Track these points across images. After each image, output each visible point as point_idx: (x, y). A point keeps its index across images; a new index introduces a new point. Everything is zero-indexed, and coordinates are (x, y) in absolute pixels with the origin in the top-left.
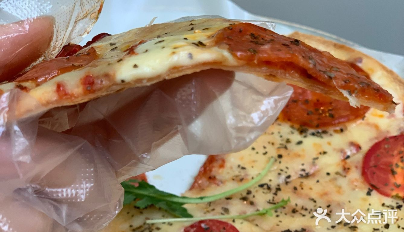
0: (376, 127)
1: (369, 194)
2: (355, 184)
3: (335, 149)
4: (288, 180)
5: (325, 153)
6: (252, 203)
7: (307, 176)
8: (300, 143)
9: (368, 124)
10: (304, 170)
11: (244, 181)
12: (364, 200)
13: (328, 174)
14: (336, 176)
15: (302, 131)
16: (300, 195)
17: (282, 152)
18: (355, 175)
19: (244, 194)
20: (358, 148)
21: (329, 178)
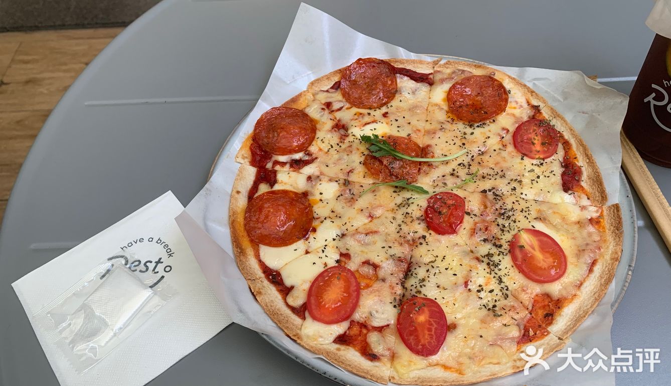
0: (514, 115)
1: (522, 159)
2: (513, 154)
3: (494, 134)
4: (472, 158)
5: (489, 137)
6: (458, 177)
7: (483, 153)
8: (472, 134)
9: (508, 114)
10: (479, 150)
11: (449, 163)
12: (520, 163)
13: (495, 150)
14: (500, 151)
15: (471, 126)
16: (483, 167)
17: (464, 141)
18: (510, 148)
19: (452, 172)
20: (508, 131)
21: (496, 153)
